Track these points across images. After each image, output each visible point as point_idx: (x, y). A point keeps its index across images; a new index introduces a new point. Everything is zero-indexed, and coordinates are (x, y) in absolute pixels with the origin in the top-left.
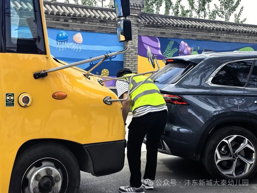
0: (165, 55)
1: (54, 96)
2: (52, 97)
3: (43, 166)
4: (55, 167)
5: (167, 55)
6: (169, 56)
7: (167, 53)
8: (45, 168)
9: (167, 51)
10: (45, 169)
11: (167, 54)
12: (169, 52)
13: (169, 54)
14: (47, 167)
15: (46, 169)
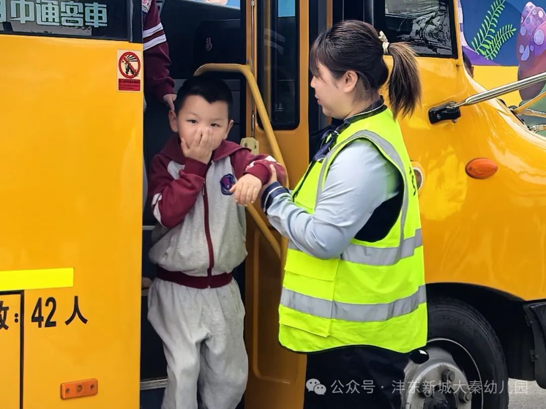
0: (477, 48)
1: (471, 169)
2: (466, 172)
3: (430, 362)
4: (455, 363)
5: (484, 49)
6: (489, 50)
7: (484, 39)
8: (438, 365)
9: (484, 35)
10: (438, 367)
11: (484, 45)
12: (490, 39)
13: (488, 44)
14: (442, 364)
15: (440, 368)
